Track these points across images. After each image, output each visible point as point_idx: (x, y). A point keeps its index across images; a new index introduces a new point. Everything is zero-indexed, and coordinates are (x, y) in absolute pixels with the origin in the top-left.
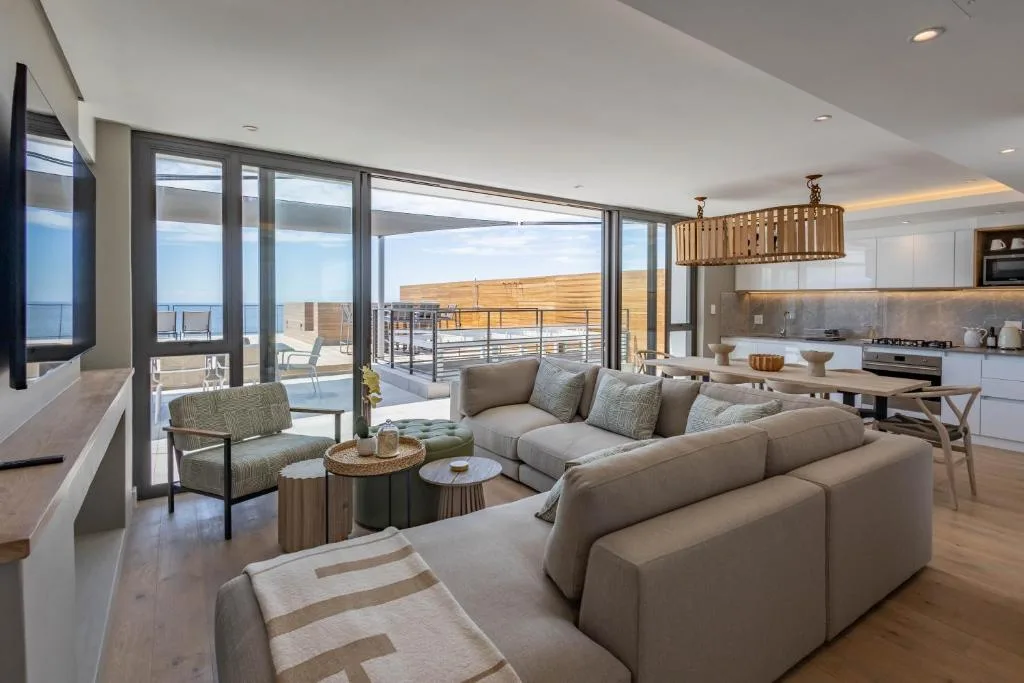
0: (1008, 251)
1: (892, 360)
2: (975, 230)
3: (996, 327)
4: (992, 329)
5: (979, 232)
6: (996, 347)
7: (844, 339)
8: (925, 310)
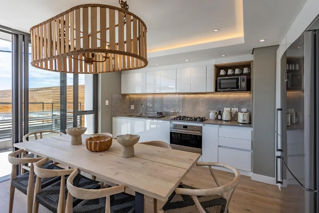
0: (226, 75)
1: (182, 128)
2: (214, 65)
3: (221, 111)
4: (220, 112)
5: (215, 66)
6: (221, 120)
7: (165, 117)
8: (195, 103)
